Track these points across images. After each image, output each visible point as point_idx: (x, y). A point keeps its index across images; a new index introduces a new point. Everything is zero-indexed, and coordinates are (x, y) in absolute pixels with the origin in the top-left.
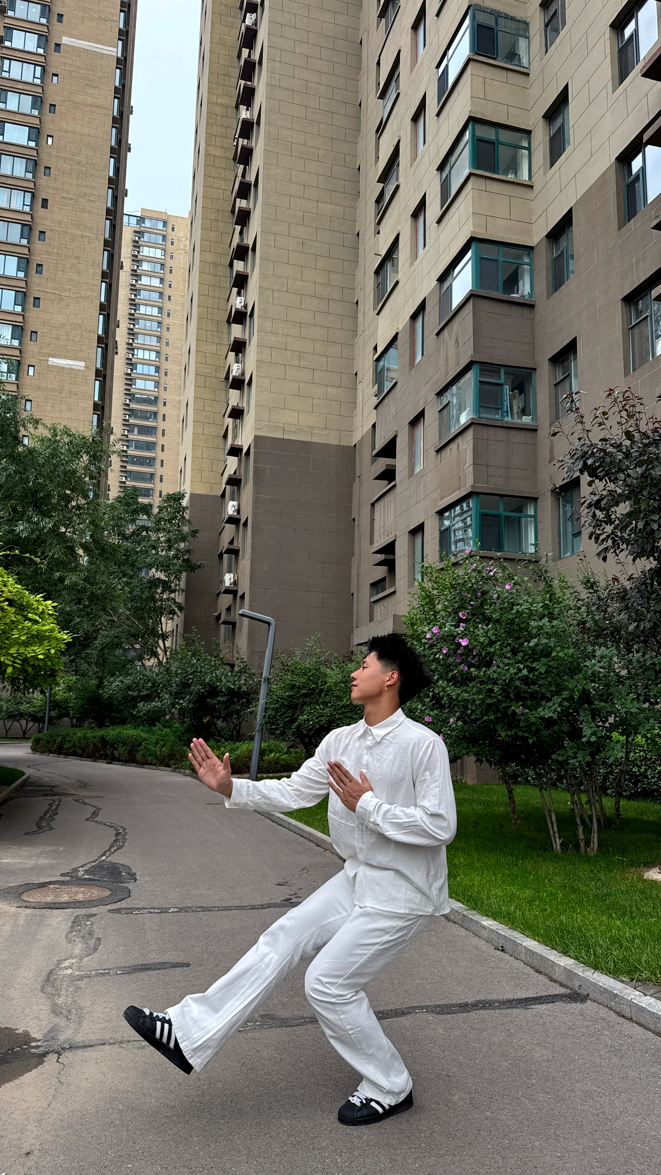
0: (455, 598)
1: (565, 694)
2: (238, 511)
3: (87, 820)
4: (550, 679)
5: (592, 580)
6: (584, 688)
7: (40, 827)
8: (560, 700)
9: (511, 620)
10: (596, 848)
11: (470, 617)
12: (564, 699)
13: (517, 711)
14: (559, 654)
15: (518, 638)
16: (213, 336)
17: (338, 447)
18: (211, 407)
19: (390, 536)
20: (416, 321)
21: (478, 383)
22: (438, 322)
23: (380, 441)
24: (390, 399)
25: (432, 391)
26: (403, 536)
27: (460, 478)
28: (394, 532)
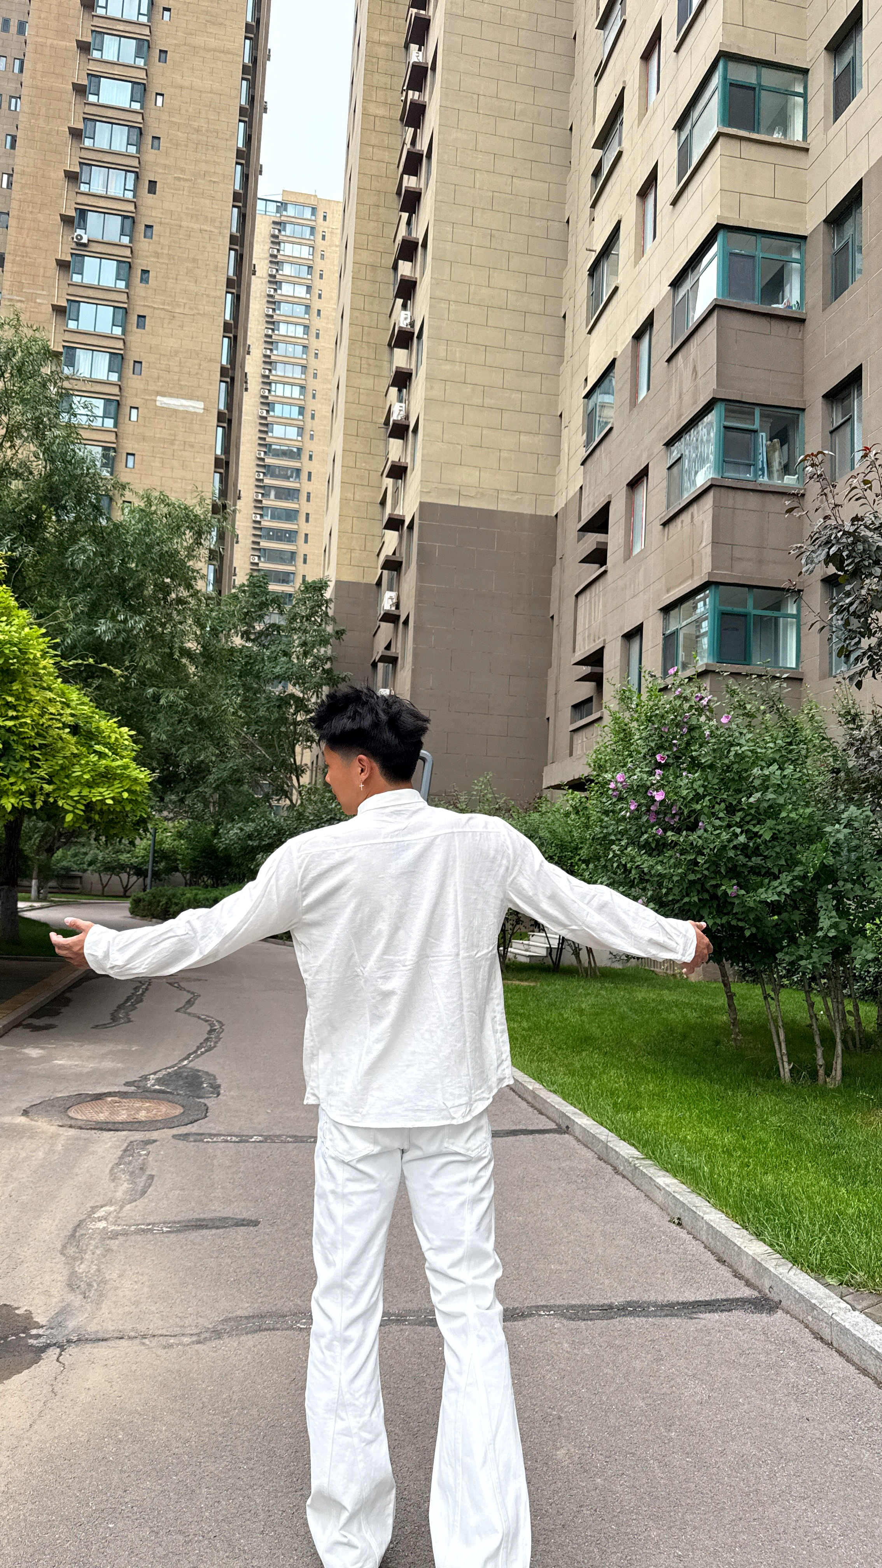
0: (651, 736)
1: (798, 870)
2: (397, 606)
3: (178, 1010)
4: (778, 849)
5: (853, 711)
6: (822, 863)
7: (114, 1018)
8: (790, 878)
9: (728, 767)
10: (839, 1077)
11: (671, 761)
12: (796, 878)
13: (729, 892)
14: (791, 815)
15: (738, 791)
16: (369, 365)
17: (534, 518)
18: (365, 462)
19: (597, 642)
20: (641, 343)
21: (723, 429)
22: (670, 344)
23: (588, 510)
24: (602, 452)
25: (660, 440)
26: (614, 642)
27: (693, 562)
28: (603, 636)
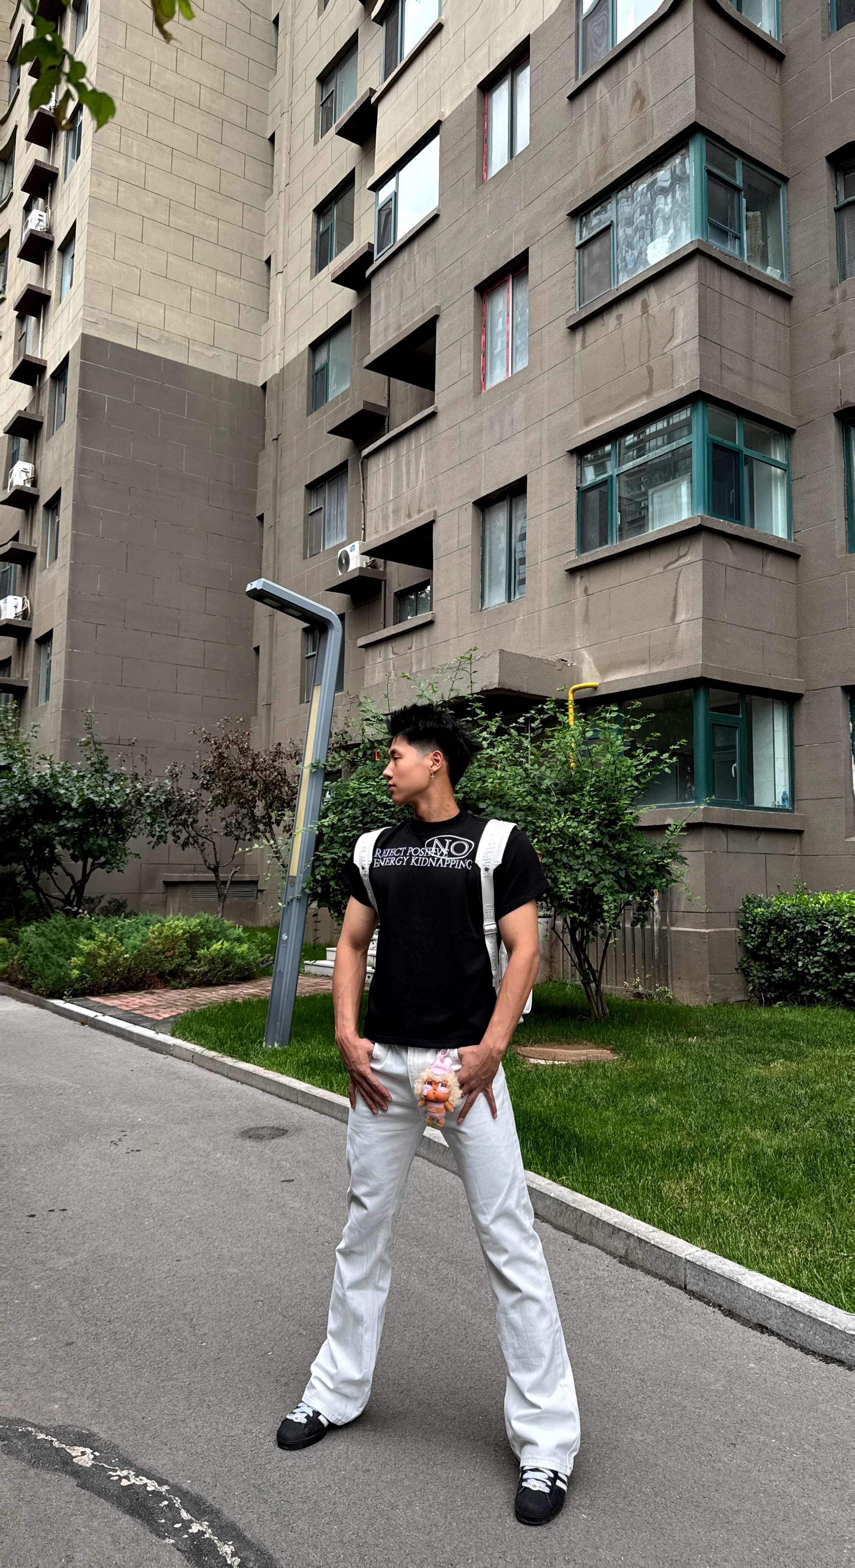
2: (37, 482)
17: (234, 383)
19: (416, 517)
20: (491, 96)
21: (705, 174)
22: (574, 75)
23: (386, 336)
24: (415, 253)
25: (554, 212)
26: (456, 512)
27: (650, 371)
28: (429, 507)
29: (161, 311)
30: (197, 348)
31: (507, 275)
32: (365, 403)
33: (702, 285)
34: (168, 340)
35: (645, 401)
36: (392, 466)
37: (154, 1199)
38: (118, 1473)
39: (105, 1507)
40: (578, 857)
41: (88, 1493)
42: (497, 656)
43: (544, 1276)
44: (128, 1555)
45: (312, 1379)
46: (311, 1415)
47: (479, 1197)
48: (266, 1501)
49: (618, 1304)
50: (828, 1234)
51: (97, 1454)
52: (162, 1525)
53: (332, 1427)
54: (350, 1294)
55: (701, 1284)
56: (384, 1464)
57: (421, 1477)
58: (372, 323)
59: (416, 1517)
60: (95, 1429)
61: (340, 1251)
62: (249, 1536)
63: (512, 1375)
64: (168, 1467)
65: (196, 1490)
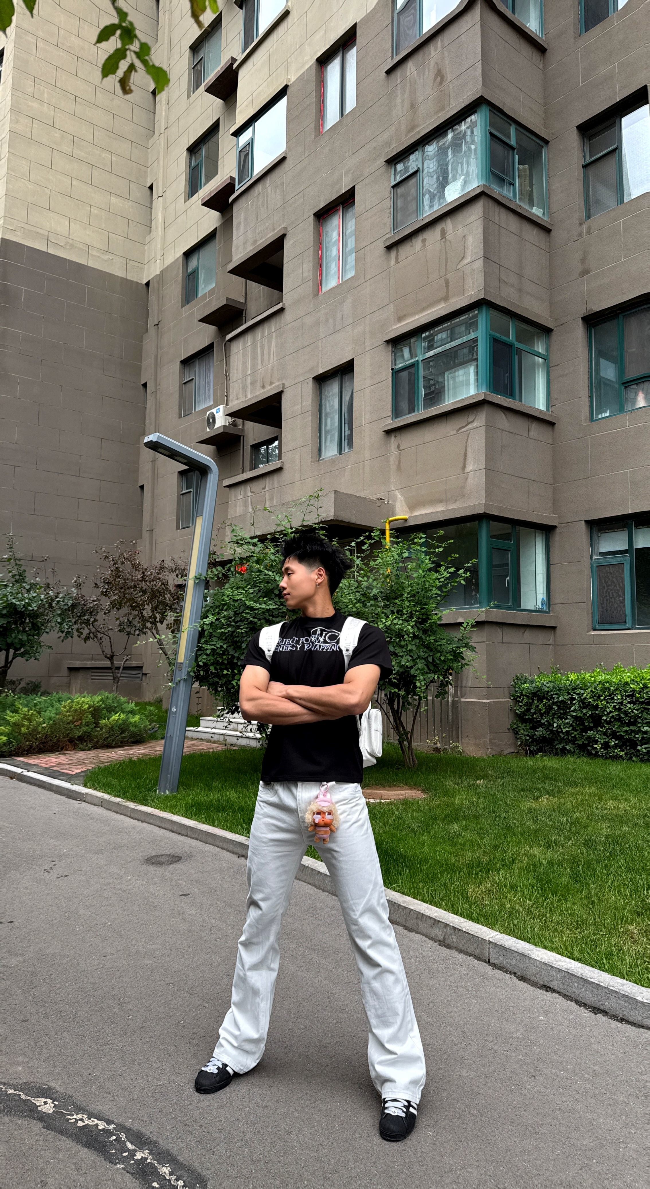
17: (124, 281)
19: (268, 388)
20: (326, 68)
21: (488, 135)
22: (390, 55)
23: (245, 249)
24: (268, 185)
25: (375, 159)
26: (300, 385)
27: (447, 282)
28: (279, 380)
29: (67, 223)
30: (95, 253)
31: (338, 205)
32: (228, 299)
33: (486, 219)
34: (72, 246)
35: (442, 305)
36: (249, 349)
37: (82, 912)
38: (75, 1117)
39: (66, 1143)
40: (402, 647)
41: (53, 1133)
42: (333, 495)
43: (397, 954)
44: (89, 1178)
45: (220, 1040)
46: (221, 1066)
47: (350, 899)
48: (191, 1133)
49: (440, 975)
50: (591, 919)
51: (56, 1103)
52: (113, 1154)
53: (236, 1075)
54: (249, 974)
55: (501, 958)
56: (278, 1101)
57: (307, 1110)
58: (234, 238)
59: (306, 1139)
60: (52, 1084)
61: (242, 943)
62: (181, 1160)
63: (374, 1031)
64: (113, 1110)
65: (136, 1127)
